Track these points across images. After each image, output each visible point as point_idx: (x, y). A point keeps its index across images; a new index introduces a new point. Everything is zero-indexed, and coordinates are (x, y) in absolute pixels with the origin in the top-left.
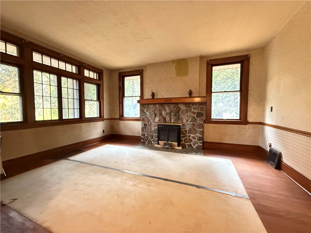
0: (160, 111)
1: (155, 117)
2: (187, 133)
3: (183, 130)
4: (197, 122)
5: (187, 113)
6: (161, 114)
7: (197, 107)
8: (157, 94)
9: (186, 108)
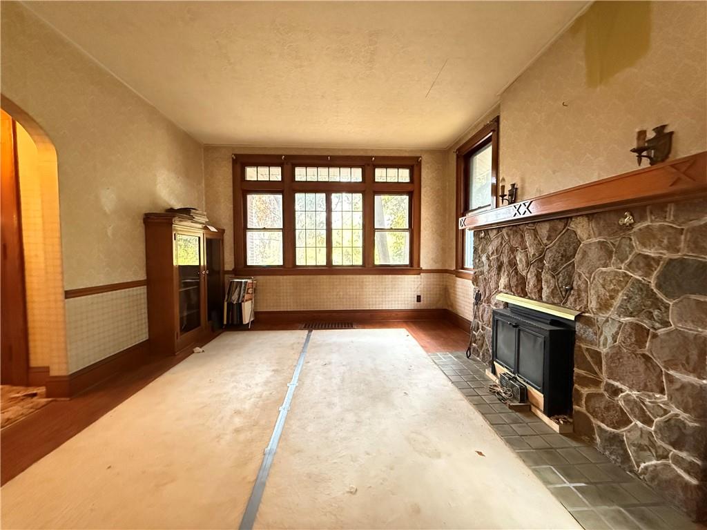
0: (513, 253)
1: (498, 274)
2: (601, 369)
3: (584, 346)
5: (606, 265)
6: (513, 264)
9: (600, 235)
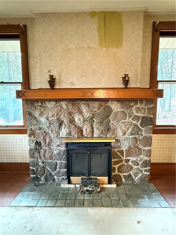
0: (71, 115)
1: (59, 128)
3: (116, 150)
4: (142, 135)
5: (125, 119)
6: (72, 121)
7: (142, 108)
8: (60, 80)
9: (122, 108)
